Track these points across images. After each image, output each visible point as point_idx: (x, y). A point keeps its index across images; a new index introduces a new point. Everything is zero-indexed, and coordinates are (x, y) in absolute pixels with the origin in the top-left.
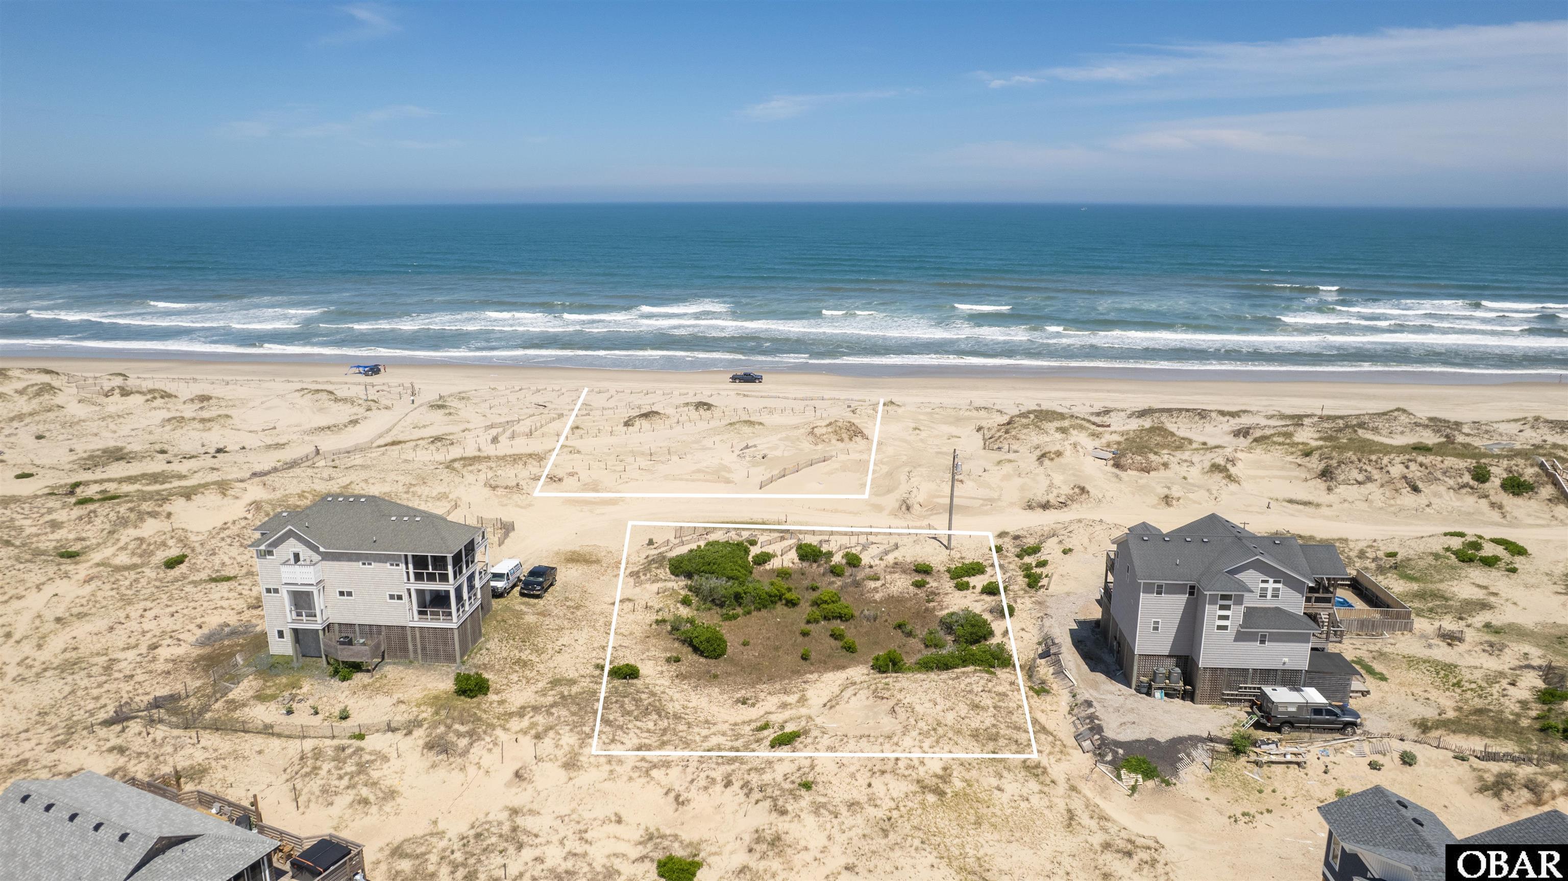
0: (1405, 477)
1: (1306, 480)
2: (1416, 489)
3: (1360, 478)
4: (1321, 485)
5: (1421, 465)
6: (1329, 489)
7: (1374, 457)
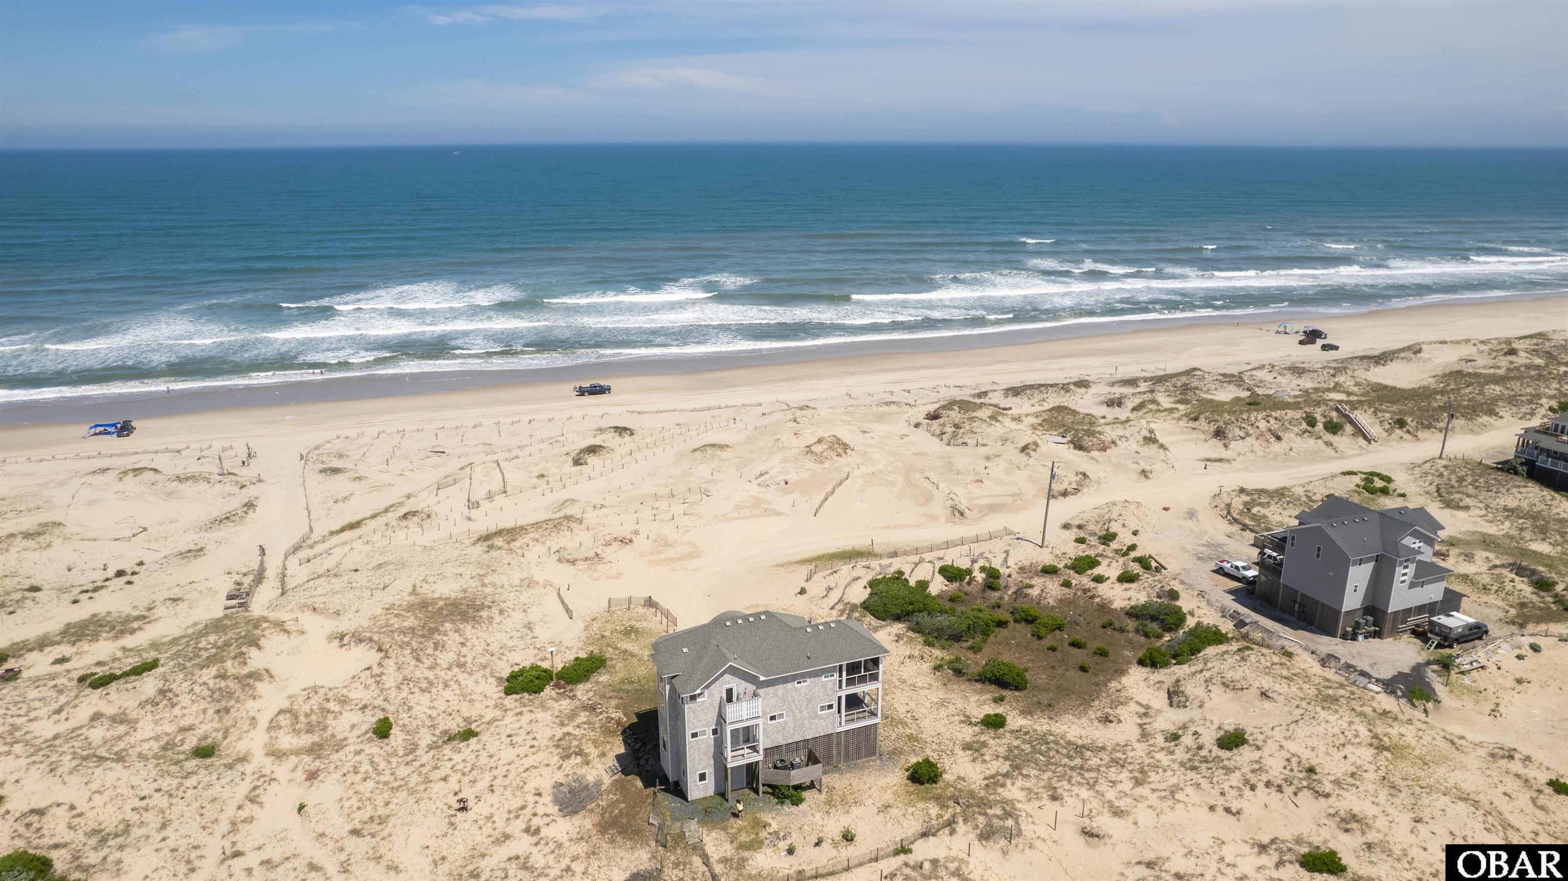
0: (1270, 430)
1: (1206, 441)
2: (1279, 438)
3: (1242, 434)
4: (1217, 443)
5: (1276, 419)
6: (1226, 446)
7: (1245, 416)
